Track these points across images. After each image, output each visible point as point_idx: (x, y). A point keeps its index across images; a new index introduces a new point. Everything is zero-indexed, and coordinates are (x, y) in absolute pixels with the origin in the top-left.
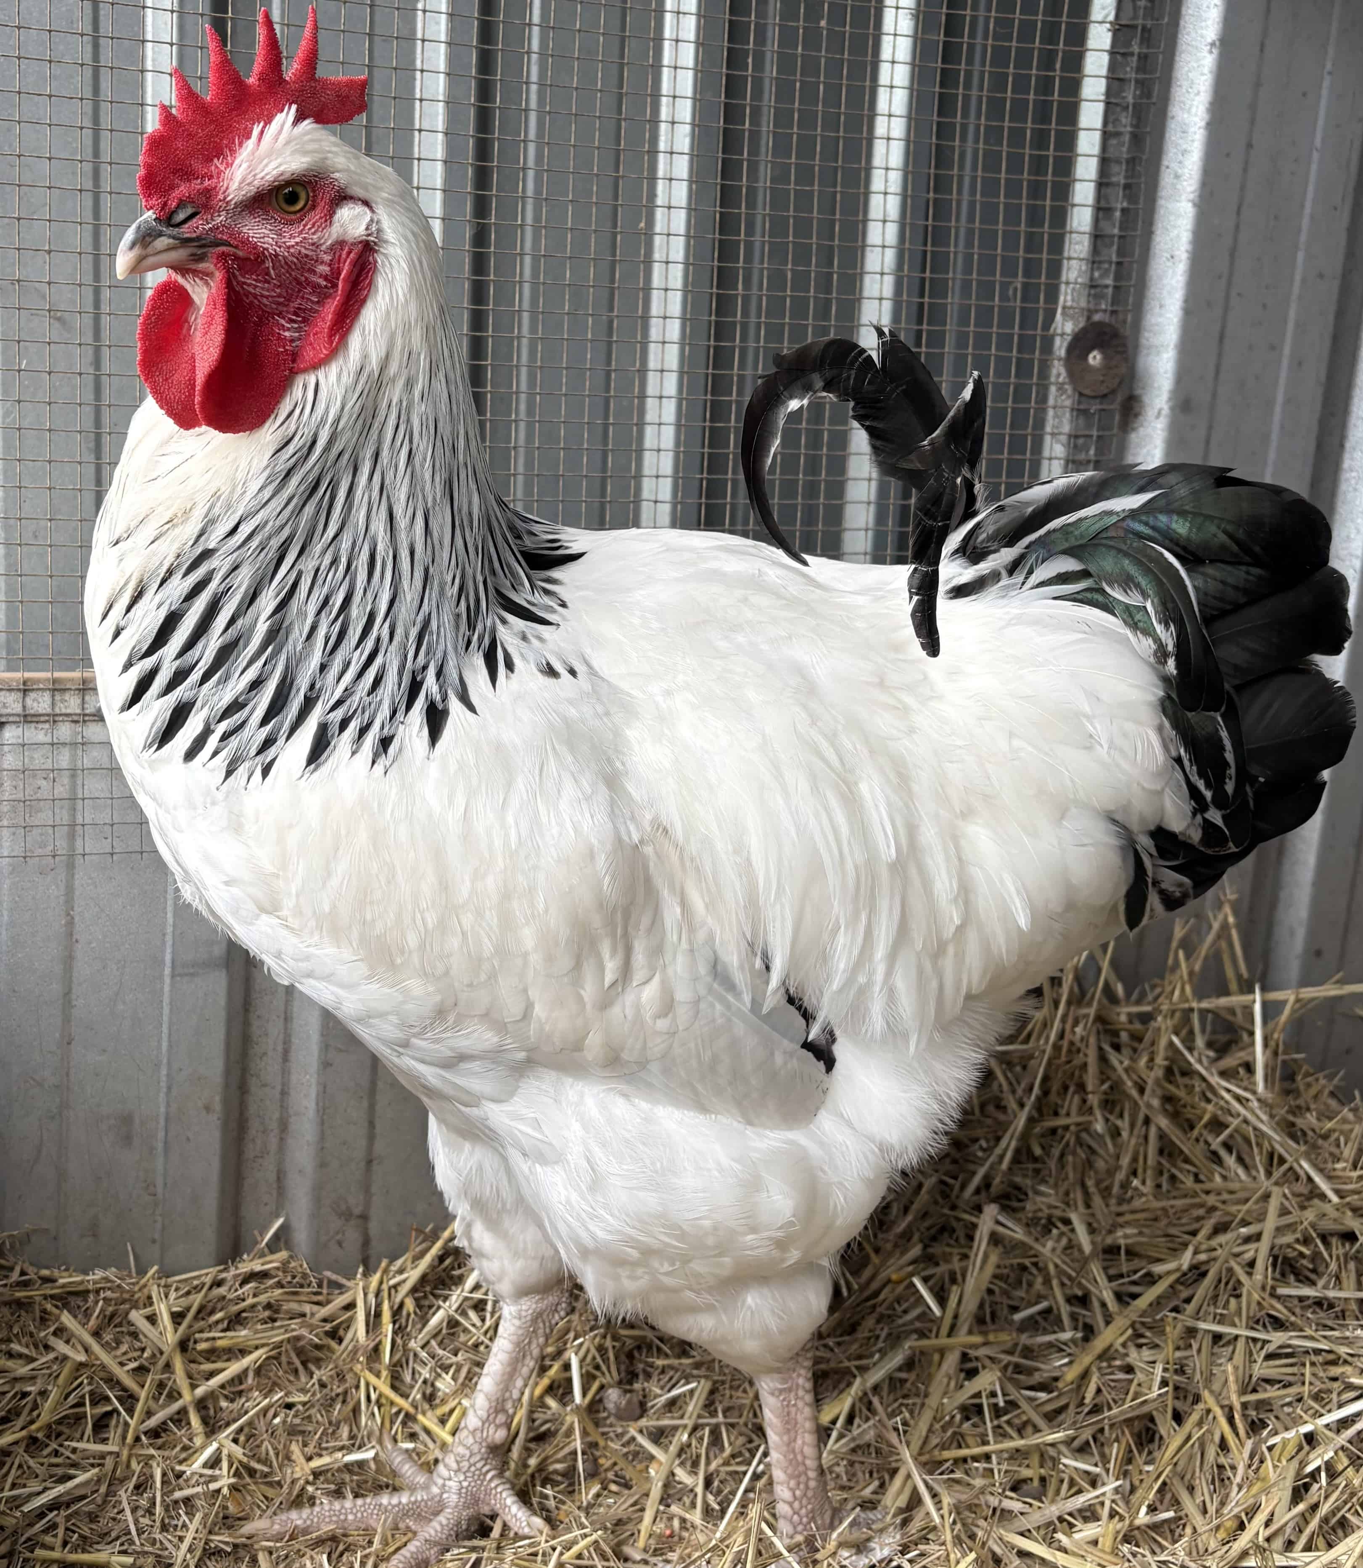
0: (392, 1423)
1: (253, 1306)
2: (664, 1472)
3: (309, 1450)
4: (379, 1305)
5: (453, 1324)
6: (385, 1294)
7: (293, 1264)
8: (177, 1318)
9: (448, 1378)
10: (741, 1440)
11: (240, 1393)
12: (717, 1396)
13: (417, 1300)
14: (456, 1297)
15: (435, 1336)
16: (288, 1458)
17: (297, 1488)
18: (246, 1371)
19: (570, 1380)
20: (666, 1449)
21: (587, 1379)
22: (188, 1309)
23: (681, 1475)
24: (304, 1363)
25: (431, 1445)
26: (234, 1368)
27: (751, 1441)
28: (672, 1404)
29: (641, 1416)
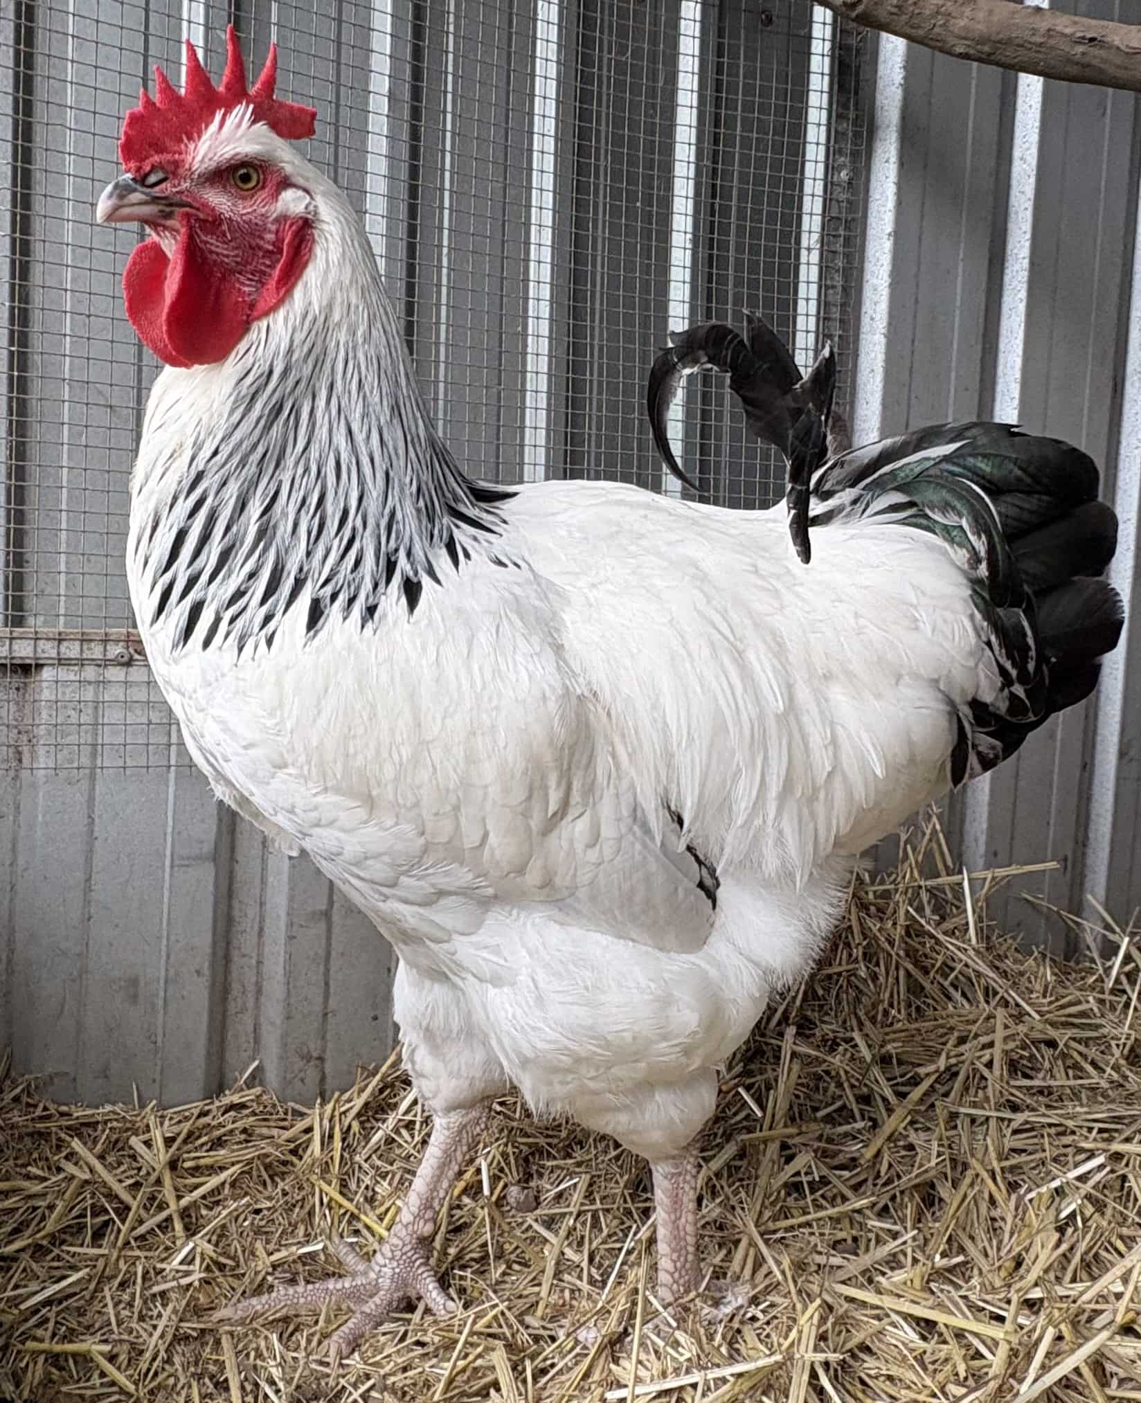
0: (340, 1222)
1: (232, 1131)
2: (556, 1251)
3: (271, 1247)
4: (332, 1128)
5: (390, 1141)
6: (337, 1119)
7: (265, 1097)
8: (169, 1142)
9: (385, 1184)
10: (616, 1222)
11: (217, 1203)
12: (595, 1187)
13: (362, 1123)
14: (391, 1120)
15: (375, 1151)
16: (253, 1253)
17: (260, 1277)
18: (223, 1184)
19: (481, 1182)
20: (556, 1233)
21: (494, 1179)
22: (178, 1134)
23: (569, 1253)
24: (271, 1177)
25: (371, 1239)
26: (214, 1181)
27: (623, 1223)
28: (560, 1196)
29: (536, 1208)
